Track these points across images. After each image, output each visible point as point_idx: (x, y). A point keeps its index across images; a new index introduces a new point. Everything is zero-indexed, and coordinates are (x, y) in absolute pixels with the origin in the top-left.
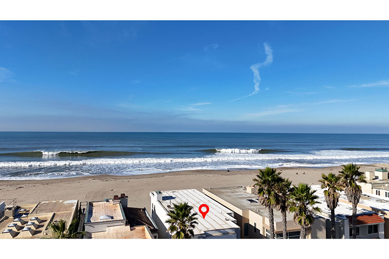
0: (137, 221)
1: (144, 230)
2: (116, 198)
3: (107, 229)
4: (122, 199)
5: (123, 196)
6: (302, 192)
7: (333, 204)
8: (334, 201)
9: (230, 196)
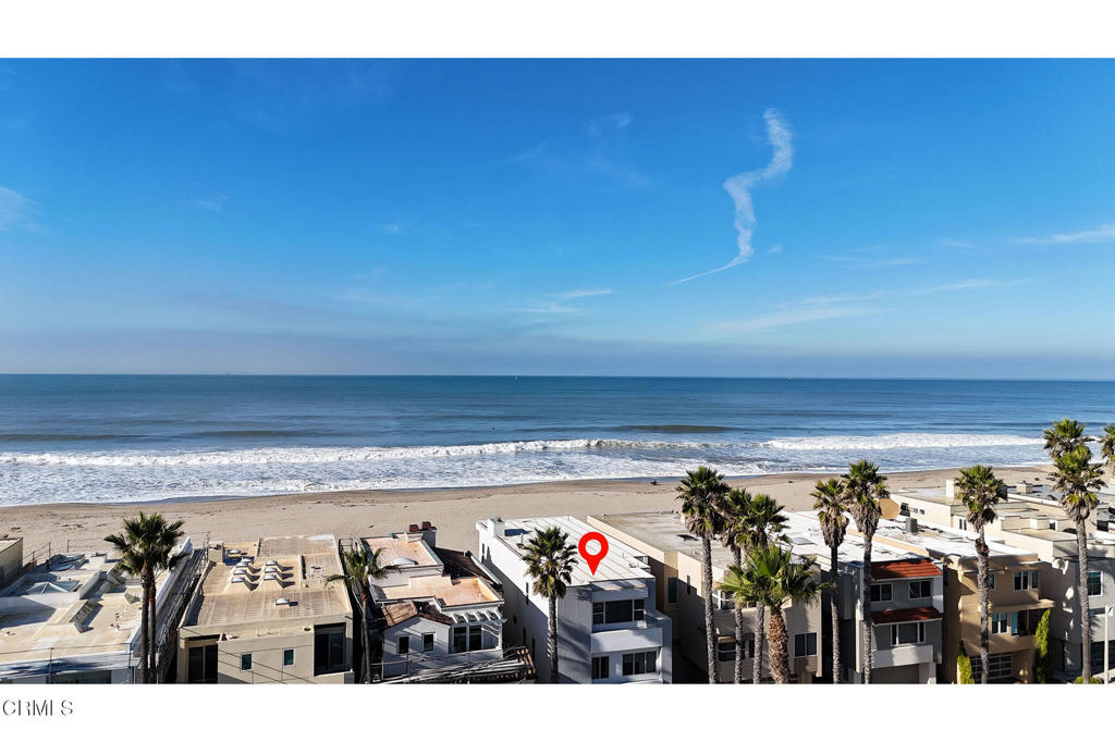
0: (462, 570)
1: (476, 585)
2: (414, 529)
3: (410, 581)
4: (426, 531)
5: (427, 527)
6: (759, 508)
7: (835, 538)
8: (836, 532)
9: (644, 529)
